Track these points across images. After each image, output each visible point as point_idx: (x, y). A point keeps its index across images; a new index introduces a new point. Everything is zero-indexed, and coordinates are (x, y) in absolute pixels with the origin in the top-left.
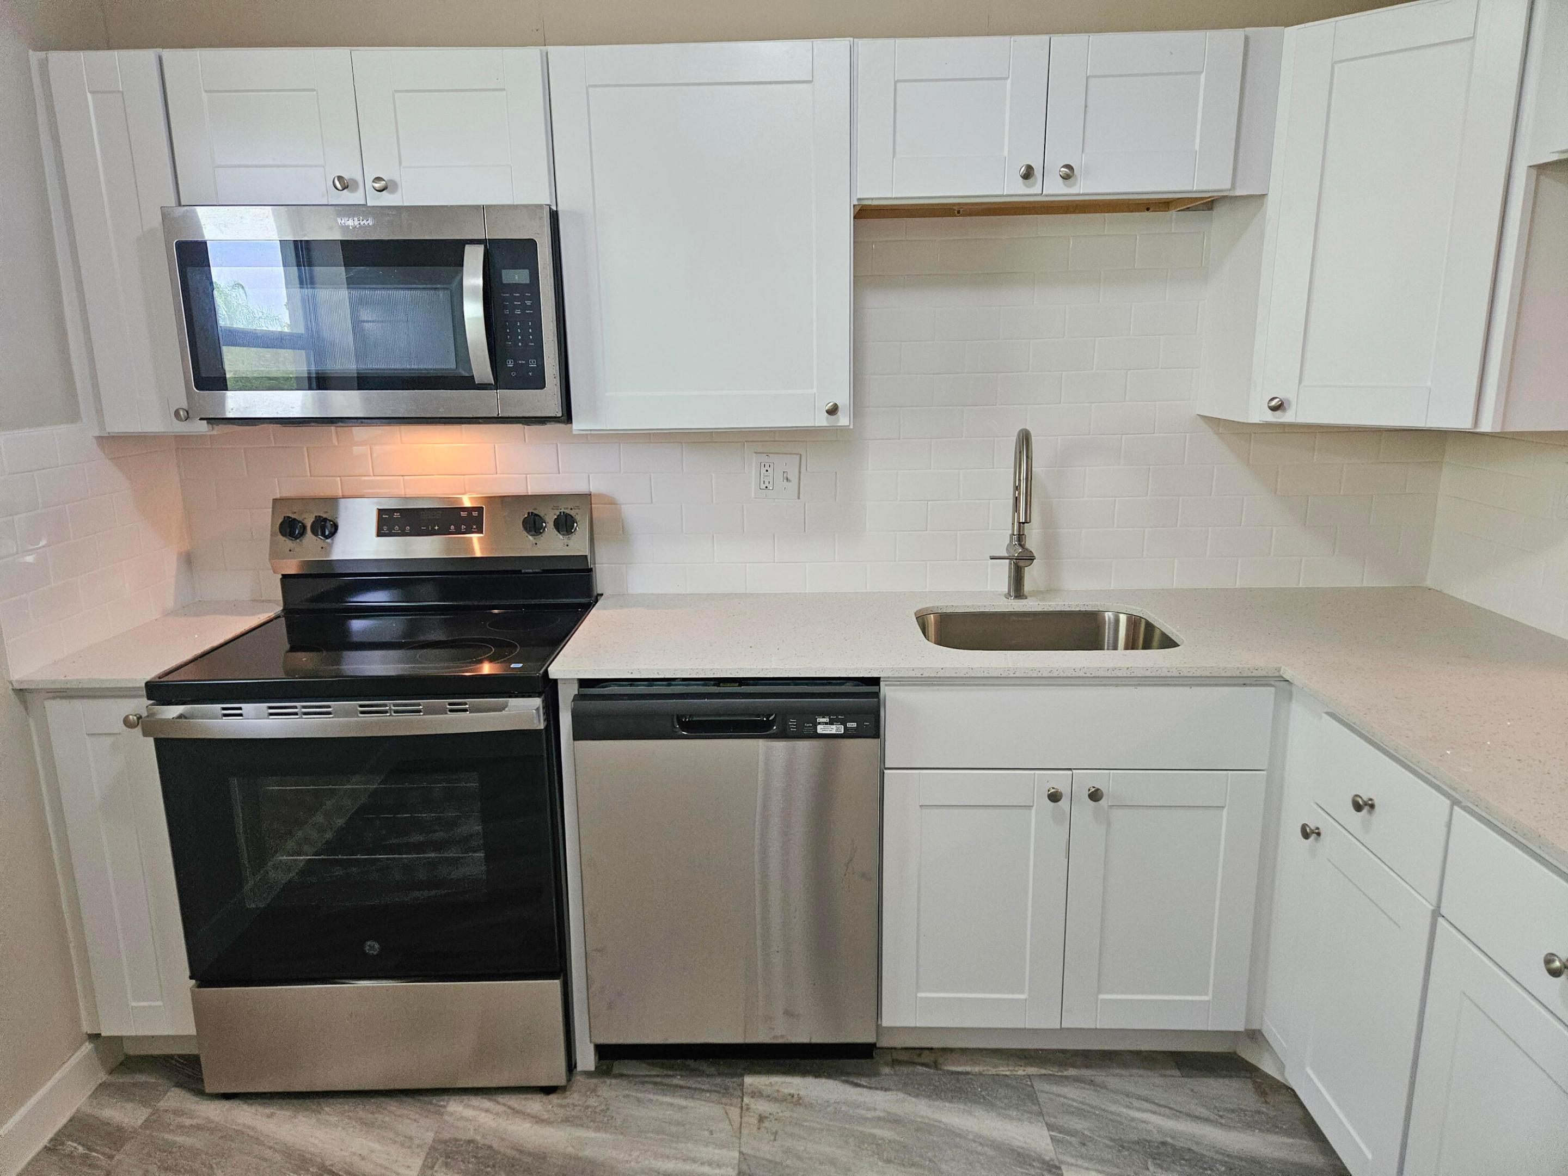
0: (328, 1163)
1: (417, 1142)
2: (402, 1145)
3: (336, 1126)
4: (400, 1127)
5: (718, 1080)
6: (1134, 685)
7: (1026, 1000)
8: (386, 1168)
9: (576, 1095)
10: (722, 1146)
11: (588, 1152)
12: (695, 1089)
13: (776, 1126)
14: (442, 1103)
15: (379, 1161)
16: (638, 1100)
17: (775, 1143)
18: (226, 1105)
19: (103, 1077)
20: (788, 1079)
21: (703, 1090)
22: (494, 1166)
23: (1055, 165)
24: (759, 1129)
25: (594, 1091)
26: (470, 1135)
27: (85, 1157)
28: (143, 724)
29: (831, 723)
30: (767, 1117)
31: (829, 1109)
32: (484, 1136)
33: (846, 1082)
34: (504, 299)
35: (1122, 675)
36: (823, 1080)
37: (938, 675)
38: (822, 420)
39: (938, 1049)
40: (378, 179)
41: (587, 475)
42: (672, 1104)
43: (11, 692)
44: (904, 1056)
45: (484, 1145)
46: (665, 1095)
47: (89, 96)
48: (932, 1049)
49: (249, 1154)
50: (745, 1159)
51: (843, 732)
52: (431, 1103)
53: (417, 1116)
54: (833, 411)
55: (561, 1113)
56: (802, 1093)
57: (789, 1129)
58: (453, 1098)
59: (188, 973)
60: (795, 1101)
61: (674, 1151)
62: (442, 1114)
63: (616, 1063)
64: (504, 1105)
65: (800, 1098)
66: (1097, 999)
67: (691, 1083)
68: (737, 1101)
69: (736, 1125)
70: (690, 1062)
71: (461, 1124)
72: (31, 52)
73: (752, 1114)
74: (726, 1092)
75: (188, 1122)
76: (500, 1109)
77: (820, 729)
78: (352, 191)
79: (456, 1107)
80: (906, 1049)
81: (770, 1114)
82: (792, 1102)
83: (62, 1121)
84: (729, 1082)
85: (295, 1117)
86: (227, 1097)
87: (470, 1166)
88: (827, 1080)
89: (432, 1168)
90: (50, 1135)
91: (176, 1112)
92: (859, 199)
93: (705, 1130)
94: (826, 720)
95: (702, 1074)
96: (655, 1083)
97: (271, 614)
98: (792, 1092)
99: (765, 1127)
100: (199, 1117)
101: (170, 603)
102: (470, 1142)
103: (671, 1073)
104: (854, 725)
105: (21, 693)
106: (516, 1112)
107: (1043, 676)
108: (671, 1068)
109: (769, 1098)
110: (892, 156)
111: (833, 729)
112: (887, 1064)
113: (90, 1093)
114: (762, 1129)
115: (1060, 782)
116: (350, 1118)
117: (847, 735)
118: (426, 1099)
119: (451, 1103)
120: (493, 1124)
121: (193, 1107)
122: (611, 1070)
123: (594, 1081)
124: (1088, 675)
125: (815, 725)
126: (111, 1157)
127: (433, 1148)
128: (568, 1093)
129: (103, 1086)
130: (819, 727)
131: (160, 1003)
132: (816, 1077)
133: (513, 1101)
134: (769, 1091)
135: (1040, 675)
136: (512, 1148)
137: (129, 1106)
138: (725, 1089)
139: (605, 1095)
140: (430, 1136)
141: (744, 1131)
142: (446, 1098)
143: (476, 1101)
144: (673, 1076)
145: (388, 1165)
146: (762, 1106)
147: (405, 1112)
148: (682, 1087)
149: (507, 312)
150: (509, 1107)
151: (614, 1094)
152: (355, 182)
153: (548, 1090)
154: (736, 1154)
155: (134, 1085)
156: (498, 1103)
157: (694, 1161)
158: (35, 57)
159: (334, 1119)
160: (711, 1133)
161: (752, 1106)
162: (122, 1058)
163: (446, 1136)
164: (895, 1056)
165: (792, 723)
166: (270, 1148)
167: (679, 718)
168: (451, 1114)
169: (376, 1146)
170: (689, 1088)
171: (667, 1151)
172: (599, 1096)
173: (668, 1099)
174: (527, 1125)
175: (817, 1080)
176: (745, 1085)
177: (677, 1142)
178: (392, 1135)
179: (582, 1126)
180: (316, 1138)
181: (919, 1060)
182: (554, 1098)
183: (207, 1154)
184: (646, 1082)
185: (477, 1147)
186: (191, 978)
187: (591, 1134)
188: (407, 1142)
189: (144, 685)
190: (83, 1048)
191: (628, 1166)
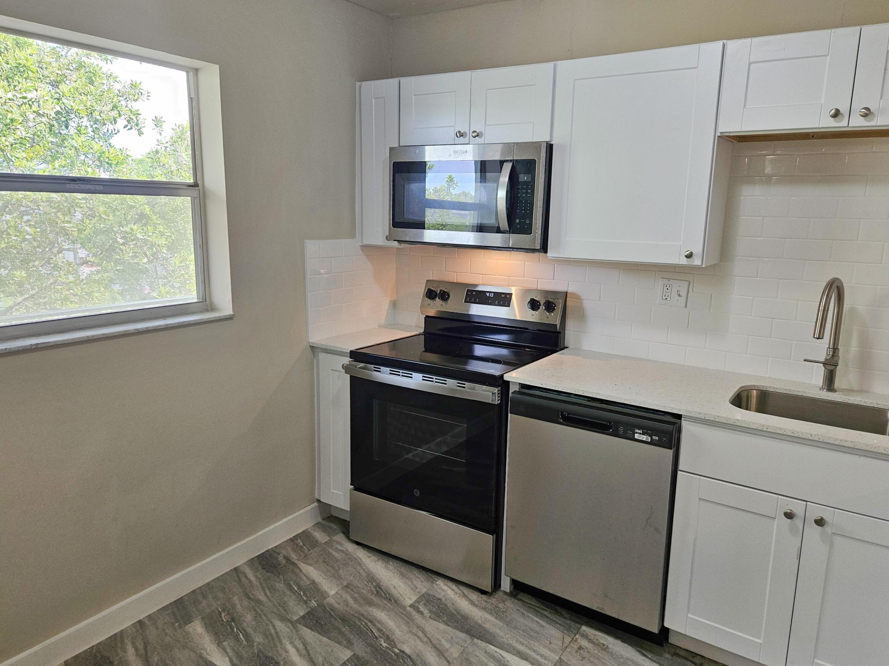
0: (381, 584)
1: (418, 590)
2: (412, 589)
3: (391, 571)
4: (415, 582)
5: (568, 622)
6: (859, 455)
7: (761, 643)
8: (401, 595)
9: (495, 600)
10: (552, 651)
11: (487, 626)
12: (554, 621)
13: (586, 654)
14: (436, 579)
15: (400, 592)
16: (523, 614)
17: (581, 662)
18: (355, 546)
19: (320, 520)
20: (606, 636)
21: (557, 623)
22: (444, 613)
23: (858, 106)
24: (576, 652)
25: (504, 601)
26: (441, 597)
27: (302, 547)
28: (347, 369)
29: (643, 434)
30: (583, 649)
31: (620, 660)
32: (446, 600)
33: (639, 651)
34: (518, 189)
35: (847, 446)
36: (626, 645)
37: (715, 420)
38: (684, 261)
39: (707, 658)
40: (474, 132)
41: (567, 282)
42: (538, 622)
43: (309, 346)
44: (682, 653)
45: (444, 603)
46: (537, 617)
47: (373, 100)
48: (704, 657)
49: (355, 568)
50: (561, 662)
51: (650, 441)
52: (431, 577)
53: (423, 580)
54: (690, 256)
55: (484, 604)
56: (610, 646)
57: (592, 659)
58: (441, 579)
59: (350, 483)
60: (604, 648)
61: (527, 643)
62: (433, 583)
63: (521, 593)
64: (461, 590)
65: (608, 648)
66: (813, 661)
67: (553, 617)
68: (572, 635)
69: (565, 645)
70: (558, 608)
71: (439, 591)
72: (357, 82)
73: (576, 644)
74: (569, 629)
75: (339, 547)
76: (459, 591)
77: (637, 436)
78: (464, 138)
79: (441, 583)
80: (687, 650)
81: (586, 648)
82: (602, 648)
83: (300, 531)
84: (573, 624)
85: (378, 561)
86: (358, 543)
87: (434, 609)
88: (628, 646)
89: (419, 603)
90: (294, 534)
91: (338, 543)
92: (721, 133)
93: (548, 640)
94: (640, 431)
95: (561, 615)
96: (535, 610)
97: (417, 333)
98: (605, 643)
99: (580, 653)
100: (344, 547)
101: (383, 321)
102: (439, 599)
103: (546, 608)
104: (657, 438)
105: (313, 348)
106: (465, 596)
107: (788, 434)
108: (548, 607)
109: (591, 641)
110: (743, 107)
111: (644, 438)
112: (669, 653)
113: (313, 524)
114: (578, 653)
115: (797, 508)
116: (398, 570)
117: (651, 443)
118: (430, 575)
119: (439, 581)
120: (453, 597)
121: (343, 542)
122: (517, 596)
123: (505, 597)
124: (821, 440)
125: (634, 433)
126: (309, 551)
127: (423, 596)
128: (492, 597)
129: (318, 524)
130: (636, 435)
131: (341, 493)
132: (623, 642)
133: (466, 591)
134: (592, 637)
135: (785, 433)
136: (455, 610)
137: (323, 534)
138: (569, 627)
139: (509, 605)
140: (424, 590)
141: (568, 649)
142: (439, 578)
143: (450, 584)
144: (546, 610)
145: (403, 595)
146: (584, 643)
147: (419, 576)
148: (547, 617)
149: (519, 195)
150: (463, 593)
151: (512, 606)
152: (466, 133)
153: (483, 592)
154: (557, 658)
155: (329, 527)
156: (459, 589)
157: (534, 651)
158: (358, 84)
159: (391, 568)
160: (550, 644)
161: (579, 641)
162: (329, 515)
163: (431, 593)
164: (678, 651)
165: (621, 429)
166: (363, 569)
167: (562, 413)
168: (437, 585)
169: (402, 585)
170: (551, 619)
171: (524, 641)
172: (505, 604)
173: (536, 619)
174: (467, 603)
175: (623, 643)
176: (581, 629)
177: (531, 640)
178: (410, 583)
179: (490, 614)
180: (382, 572)
181: (692, 659)
182: (484, 597)
183: (340, 562)
184: (531, 607)
185: (441, 603)
186: (351, 484)
187: (492, 619)
188: (414, 589)
189: (349, 352)
190: (314, 504)
191: (502, 639)
